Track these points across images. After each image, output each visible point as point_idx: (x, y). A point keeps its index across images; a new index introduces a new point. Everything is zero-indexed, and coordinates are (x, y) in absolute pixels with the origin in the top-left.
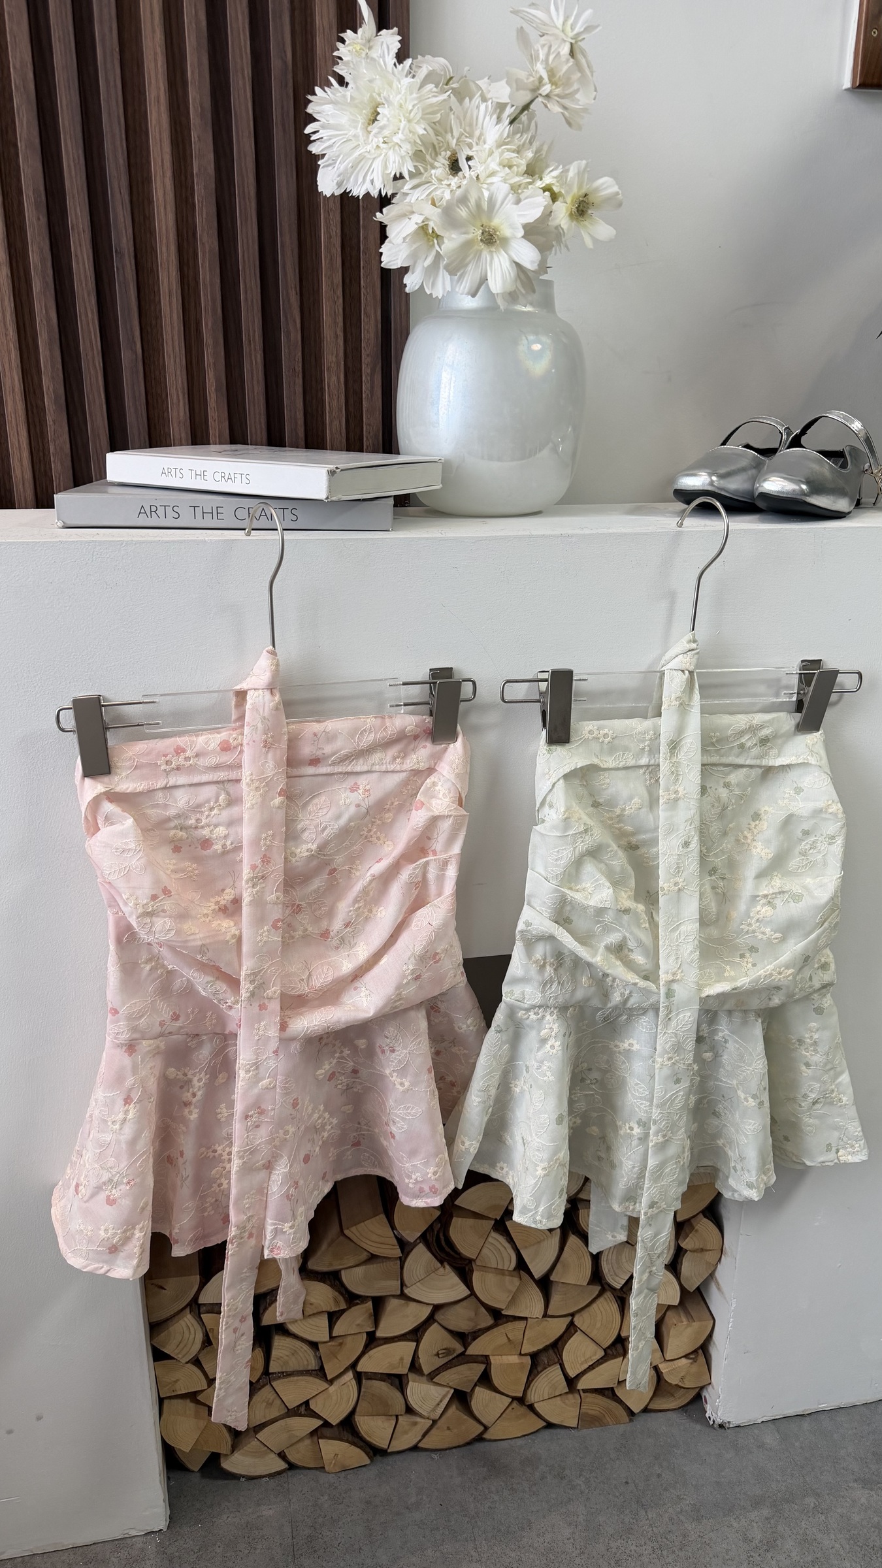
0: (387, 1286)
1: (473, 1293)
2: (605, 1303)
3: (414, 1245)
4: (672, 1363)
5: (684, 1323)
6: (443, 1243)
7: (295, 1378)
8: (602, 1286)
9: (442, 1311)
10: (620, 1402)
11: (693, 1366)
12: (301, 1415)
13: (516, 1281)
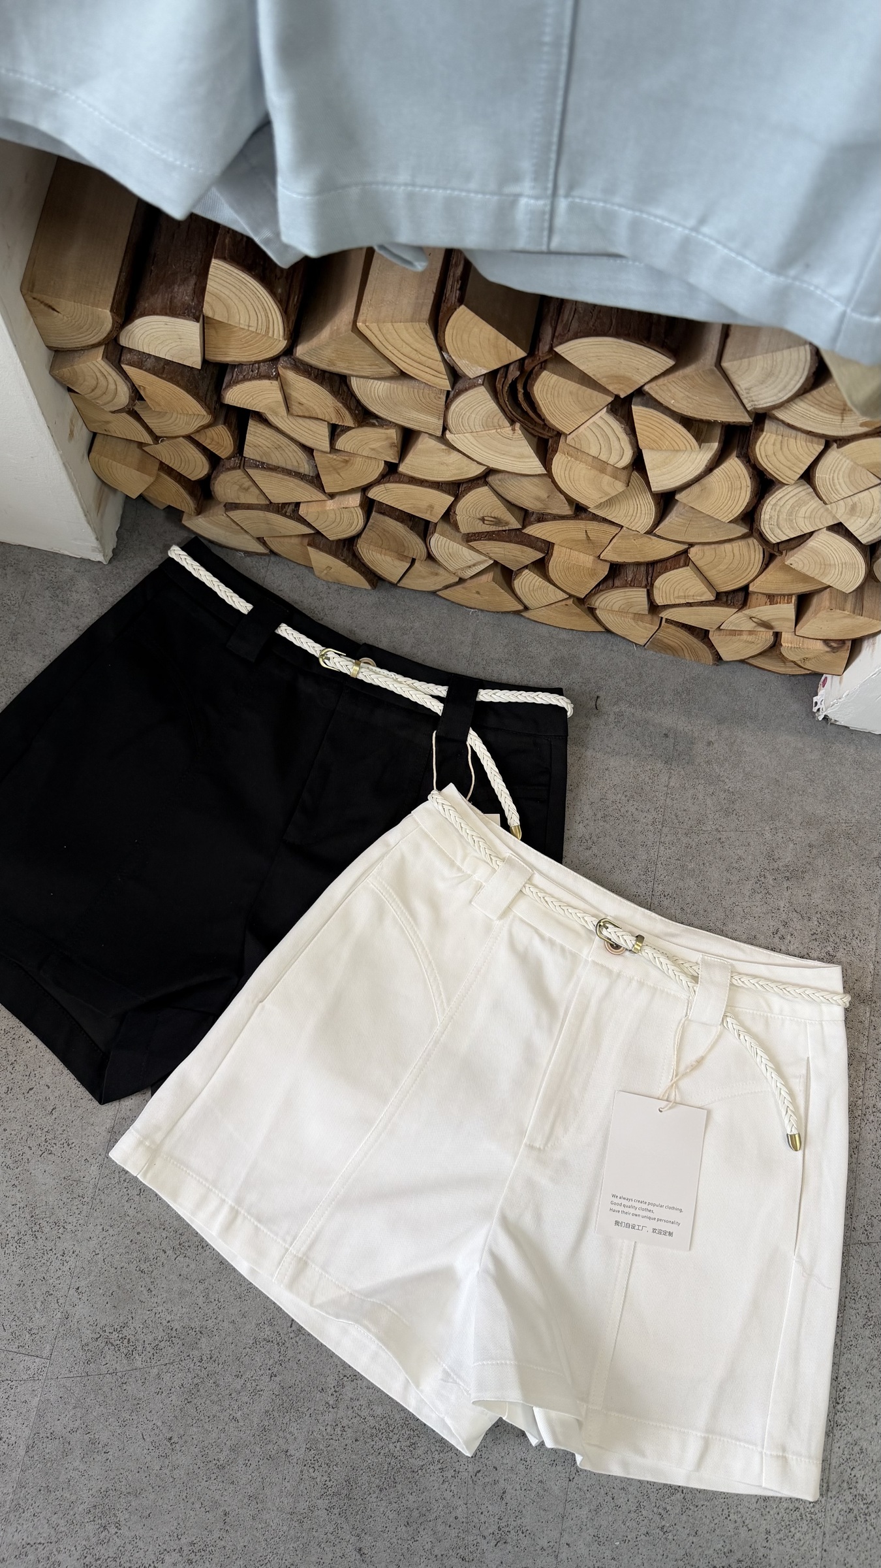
0: (423, 420)
1: (549, 474)
2: (745, 551)
3: (473, 386)
4: (802, 639)
5: (846, 612)
6: (521, 396)
7: (279, 475)
8: (751, 529)
9: (500, 476)
10: (711, 646)
11: (827, 654)
12: (285, 515)
13: (620, 486)
